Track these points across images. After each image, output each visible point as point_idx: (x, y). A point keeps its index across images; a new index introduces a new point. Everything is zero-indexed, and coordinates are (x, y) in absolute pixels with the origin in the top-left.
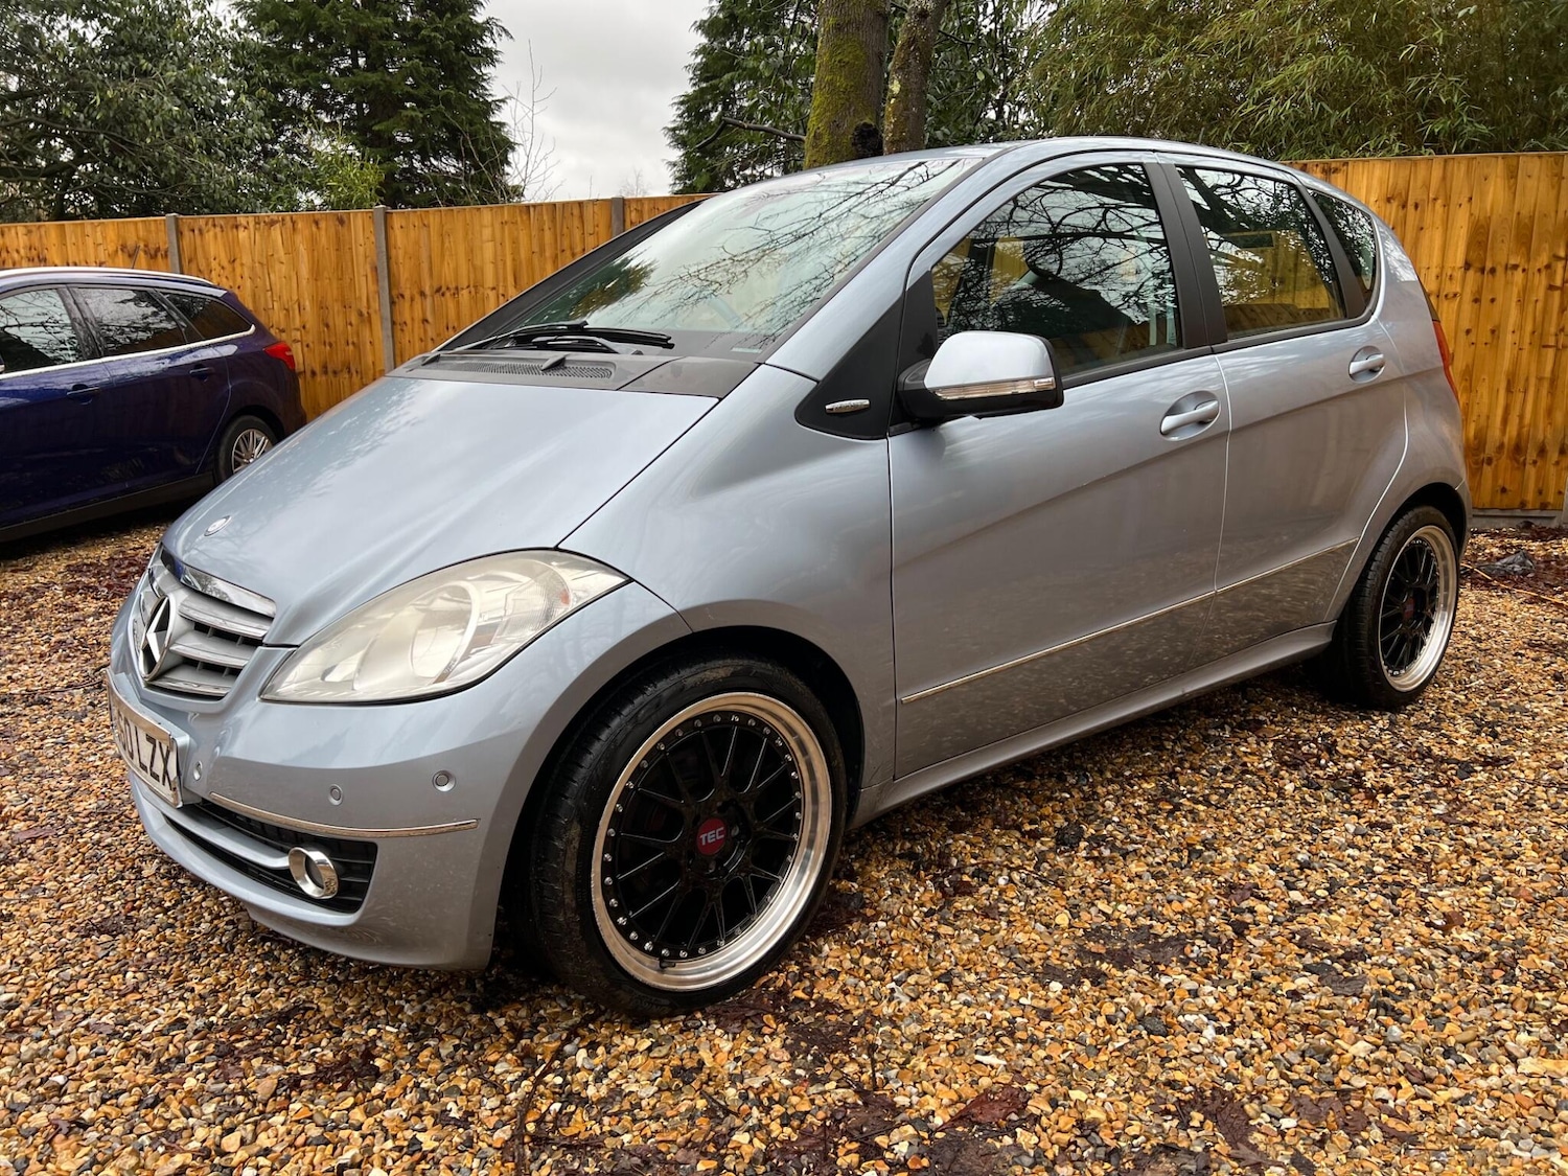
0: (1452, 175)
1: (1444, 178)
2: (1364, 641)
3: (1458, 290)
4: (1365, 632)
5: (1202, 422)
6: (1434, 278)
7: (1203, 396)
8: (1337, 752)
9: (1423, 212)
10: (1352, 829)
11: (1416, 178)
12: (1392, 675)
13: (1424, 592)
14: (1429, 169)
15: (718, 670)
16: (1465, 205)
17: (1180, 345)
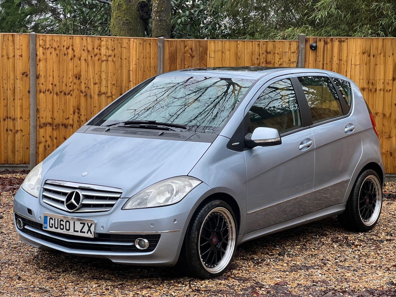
0: (386, 45)
1: (383, 46)
2: (354, 209)
3: (391, 88)
4: (354, 206)
5: (308, 146)
6: (382, 83)
7: (308, 139)
8: (348, 239)
9: (376, 58)
10: (351, 251)
11: (373, 45)
12: (364, 221)
13: (372, 196)
14: (378, 43)
15: (217, 202)
16: (391, 56)
17: (302, 126)
